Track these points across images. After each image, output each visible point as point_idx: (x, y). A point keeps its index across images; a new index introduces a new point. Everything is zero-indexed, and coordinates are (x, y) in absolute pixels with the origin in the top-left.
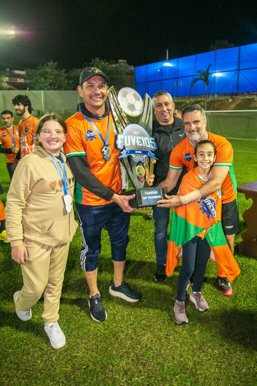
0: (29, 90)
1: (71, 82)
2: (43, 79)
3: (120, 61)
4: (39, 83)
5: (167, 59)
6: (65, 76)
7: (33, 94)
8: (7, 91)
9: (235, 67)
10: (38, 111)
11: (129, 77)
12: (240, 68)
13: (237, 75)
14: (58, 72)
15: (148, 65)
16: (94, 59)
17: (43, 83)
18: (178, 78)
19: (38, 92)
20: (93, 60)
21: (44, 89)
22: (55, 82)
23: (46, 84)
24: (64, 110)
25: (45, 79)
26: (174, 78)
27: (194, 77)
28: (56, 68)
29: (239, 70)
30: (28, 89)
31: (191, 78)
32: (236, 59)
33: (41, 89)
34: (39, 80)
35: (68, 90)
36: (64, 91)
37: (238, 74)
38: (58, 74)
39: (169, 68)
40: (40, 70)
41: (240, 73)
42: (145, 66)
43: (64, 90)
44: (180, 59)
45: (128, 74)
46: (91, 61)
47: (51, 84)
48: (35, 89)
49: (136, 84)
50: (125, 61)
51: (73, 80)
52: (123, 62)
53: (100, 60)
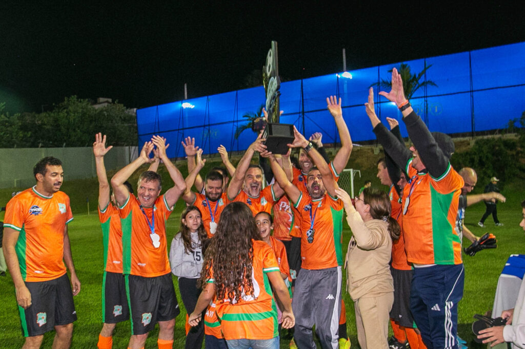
1: (29, 134)
3: (101, 99)
5: (186, 97)
6: (20, 124)
9: (297, 109)
11: (126, 125)
12: (305, 110)
13: (301, 119)
15: (159, 107)
16: (68, 97)
18: (209, 125)
20: (66, 99)
24: (17, 182)
26: (204, 126)
27: (235, 124)
28: (3, 113)
29: (303, 112)
31: (231, 124)
32: (298, 98)
36: (19, 150)
37: (303, 118)
38: (6, 121)
39: (189, 109)
41: (305, 116)
42: (155, 108)
43: (17, 147)
44: (210, 97)
45: (124, 120)
46: (63, 101)
49: (138, 136)
50: (110, 100)
51: (30, 130)
52: (107, 102)
53: (78, 98)
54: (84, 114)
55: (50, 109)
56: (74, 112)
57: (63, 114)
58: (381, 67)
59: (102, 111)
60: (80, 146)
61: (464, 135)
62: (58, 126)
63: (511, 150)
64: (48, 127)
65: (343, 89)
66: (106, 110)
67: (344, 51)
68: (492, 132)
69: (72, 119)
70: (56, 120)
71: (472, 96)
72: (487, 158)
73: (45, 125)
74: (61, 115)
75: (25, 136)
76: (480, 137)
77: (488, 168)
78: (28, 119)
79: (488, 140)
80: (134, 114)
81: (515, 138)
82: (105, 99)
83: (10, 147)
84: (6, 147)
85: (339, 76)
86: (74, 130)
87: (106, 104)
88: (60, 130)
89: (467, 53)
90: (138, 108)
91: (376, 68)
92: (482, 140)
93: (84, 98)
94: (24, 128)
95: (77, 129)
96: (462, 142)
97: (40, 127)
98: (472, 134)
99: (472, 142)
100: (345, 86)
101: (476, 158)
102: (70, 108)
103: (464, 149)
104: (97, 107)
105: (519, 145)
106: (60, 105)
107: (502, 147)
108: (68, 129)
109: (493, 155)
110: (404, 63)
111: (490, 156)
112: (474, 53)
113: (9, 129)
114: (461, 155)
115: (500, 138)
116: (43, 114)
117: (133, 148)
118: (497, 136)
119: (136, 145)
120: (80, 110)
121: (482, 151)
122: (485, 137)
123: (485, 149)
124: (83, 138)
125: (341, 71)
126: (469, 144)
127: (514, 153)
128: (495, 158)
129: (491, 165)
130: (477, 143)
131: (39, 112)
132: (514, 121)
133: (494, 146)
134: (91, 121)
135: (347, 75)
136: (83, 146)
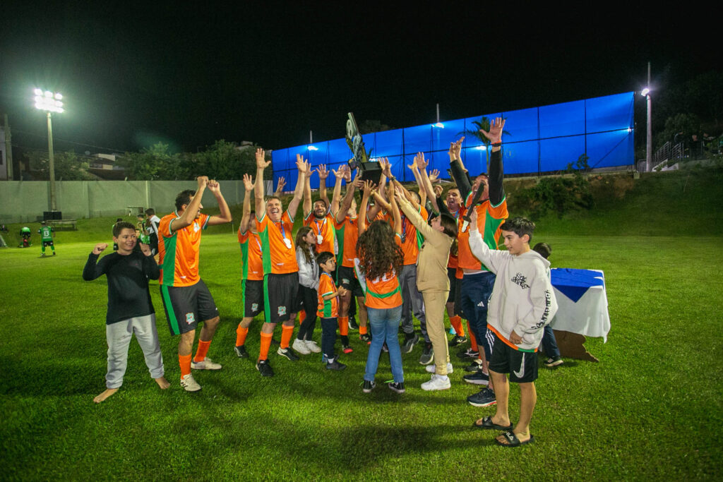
0: (127, 180)
1: (187, 169)
2: (148, 166)
3: (245, 143)
4: (142, 170)
5: (311, 141)
6: (180, 162)
7: (133, 185)
8: (95, 182)
9: (399, 152)
10: (139, 208)
12: (406, 153)
13: (402, 160)
14: (169, 157)
15: (290, 149)
16: (218, 140)
17: (148, 172)
19: (140, 183)
20: (216, 141)
21: (150, 180)
22: (165, 169)
23: (153, 173)
25: (151, 166)
28: (166, 152)
29: (404, 155)
30: (126, 178)
32: (400, 143)
33: (145, 179)
34: (142, 167)
35: (182, 179)
37: (404, 160)
38: (169, 159)
39: (314, 151)
40: (143, 153)
41: (405, 158)
42: (286, 150)
43: (178, 180)
44: (330, 142)
46: (214, 144)
47: (159, 173)
48: (135, 180)
49: (273, 172)
50: (251, 143)
51: (188, 166)
52: (249, 144)
53: (225, 141)
54: (230, 154)
55: (204, 150)
56: (222, 153)
57: (213, 154)
58: (467, 119)
59: (244, 152)
60: (227, 180)
61: (533, 175)
62: (210, 163)
63: (569, 187)
64: (202, 164)
65: (436, 136)
66: (248, 152)
67: (438, 105)
68: (555, 172)
69: (221, 158)
70: (208, 159)
71: (539, 144)
72: (549, 193)
73: (199, 162)
74: (212, 154)
75: (183, 171)
76: (544, 177)
77: (549, 202)
78: (186, 158)
79: (551, 179)
80: (270, 155)
81: (571, 177)
82: (248, 142)
83: (172, 180)
84: (169, 180)
85: (433, 126)
86: (223, 167)
87: (247, 147)
88: (211, 167)
89: (536, 109)
90: (274, 150)
91: (463, 120)
92: (546, 179)
93: (231, 142)
94: (183, 165)
95: (224, 166)
96: (530, 181)
97: (196, 164)
98: (539, 174)
99: (538, 180)
100: (438, 134)
101: (540, 193)
102: (220, 149)
103: (531, 186)
104: (241, 148)
105: (575, 183)
106: (212, 146)
107: (562, 185)
108: (217, 166)
109: (554, 191)
110: (485, 116)
111: (551, 191)
112: (542, 108)
113: (171, 165)
114: (529, 190)
115: (561, 178)
116: (198, 154)
117: (269, 181)
118: (558, 176)
119: (271, 179)
120: (227, 151)
121: (545, 188)
122: (549, 177)
123: (548, 186)
124: (230, 173)
125: (435, 122)
126: (535, 182)
127: (572, 189)
128: (556, 194)
129: (552, 199)
130: (541, 181)
131: (195, 152)
132: (572, 164)
133: (555, 184)
134: (236, 160)
135: (440, 125)
136: (230, 180)
